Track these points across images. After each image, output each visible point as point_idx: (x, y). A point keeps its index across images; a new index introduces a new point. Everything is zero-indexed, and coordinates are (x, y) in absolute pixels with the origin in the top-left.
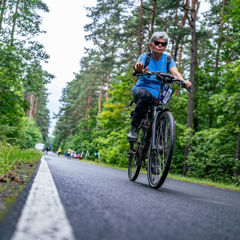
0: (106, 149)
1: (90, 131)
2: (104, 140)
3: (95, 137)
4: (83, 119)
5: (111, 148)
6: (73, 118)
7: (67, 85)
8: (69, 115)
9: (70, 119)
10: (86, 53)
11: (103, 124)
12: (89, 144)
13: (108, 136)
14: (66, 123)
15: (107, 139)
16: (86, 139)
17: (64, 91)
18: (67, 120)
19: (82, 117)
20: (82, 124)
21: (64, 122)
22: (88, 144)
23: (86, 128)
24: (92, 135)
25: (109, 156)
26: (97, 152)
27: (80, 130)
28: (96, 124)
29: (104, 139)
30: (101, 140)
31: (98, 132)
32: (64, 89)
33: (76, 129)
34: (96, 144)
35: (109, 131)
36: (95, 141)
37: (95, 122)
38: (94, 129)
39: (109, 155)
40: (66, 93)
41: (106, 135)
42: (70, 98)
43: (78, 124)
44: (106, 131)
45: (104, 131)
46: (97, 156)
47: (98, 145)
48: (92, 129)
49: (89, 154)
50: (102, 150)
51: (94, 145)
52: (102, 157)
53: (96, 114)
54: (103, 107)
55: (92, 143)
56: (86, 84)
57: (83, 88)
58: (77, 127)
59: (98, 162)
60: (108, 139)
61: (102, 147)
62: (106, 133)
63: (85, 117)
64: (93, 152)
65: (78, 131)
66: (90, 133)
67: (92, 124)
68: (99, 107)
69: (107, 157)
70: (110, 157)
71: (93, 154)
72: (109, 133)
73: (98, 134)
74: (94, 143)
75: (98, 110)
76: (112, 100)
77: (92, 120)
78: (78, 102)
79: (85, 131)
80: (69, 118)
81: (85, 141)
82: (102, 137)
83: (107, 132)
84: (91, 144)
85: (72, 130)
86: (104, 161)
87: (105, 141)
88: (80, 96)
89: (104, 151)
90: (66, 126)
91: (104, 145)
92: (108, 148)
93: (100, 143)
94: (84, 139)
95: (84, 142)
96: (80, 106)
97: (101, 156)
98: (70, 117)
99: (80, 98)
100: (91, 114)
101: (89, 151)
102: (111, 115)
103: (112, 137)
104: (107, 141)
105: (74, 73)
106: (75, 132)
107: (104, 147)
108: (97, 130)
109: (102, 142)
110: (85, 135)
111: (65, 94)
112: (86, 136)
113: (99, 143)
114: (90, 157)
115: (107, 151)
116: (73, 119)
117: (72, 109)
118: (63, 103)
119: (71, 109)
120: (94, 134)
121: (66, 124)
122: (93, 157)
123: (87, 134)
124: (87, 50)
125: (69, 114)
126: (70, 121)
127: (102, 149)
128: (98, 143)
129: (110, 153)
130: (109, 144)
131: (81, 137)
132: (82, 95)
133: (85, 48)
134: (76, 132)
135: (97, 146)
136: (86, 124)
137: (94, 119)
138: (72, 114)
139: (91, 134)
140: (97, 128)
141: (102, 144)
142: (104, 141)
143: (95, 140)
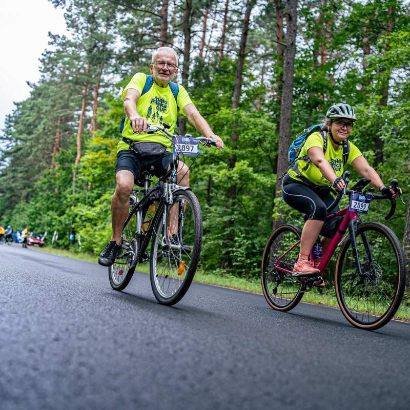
0: (92, 228)
1: (60, 193)
2: (89, 210)
3: (69, 204)
4: (46, 172)
5: (103, 225)
6: (26, 169)
7: (15, 108)
8: (18, 165)
9: (21, 172)
10: (52, 43)
11: (90, 178)
12: (59, 219)
13: (96, 202)
14: (12, 180)
15: (93, 209)
16: (52, 209)
17: (9, 120)
18: (16, 174)
19: (44, 168)
20: (45, 180)
21: (10, 179)
22: (56, 219)
23: (51, 188)
24: (65, 202)
25: (100, 241)
26: (74, 233)
27: (41, 193)
28: (71, 180)
29: (89, 207)
30: (83, 210)
31: (77, 196)
32: (9, 116)
33: (33, 191)
34: (74, 218)
35: (97, 193)
36: (70, 213)
37: (70, 176)
38: (69, 190)
39: (100, 238)
40: (12, 124)
41: (93, 201)
42: (20, 132)
43: (36, 181)
44: (93, 192)
45: (88, 194)
46: (75, 241)
47: (77, 219)
48: (64, 191)
49: (57, 237)
50: (84, 229)
51: (69, 220)
52: (84, 243)
53: (73, 161)
54: (86, 148)
55: (65, 216)
56: (52, 103)
57: (46, 112)
58: (35, 187)
59: (76, 252)
60: (98, 209)
61: (85, 223)
62: (93, 197)
63: (50, 168)
64: (65, 234)
65: (37, 194)
66: (60, 198)
67: (65, 180)
68: (79, 148)
69: (95, 243)
70: (101, 243)
71: (67, 236)
72: (99, 196)
73: (78, 199)
74: (69, 216)
75: (76, 154)
76: (103, 133)
77: (64, 173)
78: (36, 138)
79: (51, 195)
80: (19, 171)
81: (51, 213)
82: (85, 204)
83: (94, 195)
84: (62, 218)
85: (24, 193)
86: (89, 250)
87: (92, 213)
88: (40, 128)
89: (88, 231)
90: (13, 185)
91: (89, 220)
92: (95, 225)
93: (82, 216)
94: (48, 209)
95: (48, 215)
96: (40, 146)
97: (82, 241)
98: (19, 169)
99: (41, 131)
100: (62, 161)
101: (58, 231)
102: (106, 160)
103: (105, 204)
104: (94, 212)
105: (28, 83)
106: (29, 197)
107: (88, 224)
108: (74, 190)
109: (84, 214)
110: (49, 202)
111: (10, 126)
112: (52, 203)
113: (79, 216)
114: (61, 242)
115: (95, 230)
116: (27, 171)
117: (25, 155)
118: (8, 142)
119: (22, 155)
120: (69, 200)
121: (13, 182)
122: (67, 243)
123: (54, 199)
124: (54, 37)
125: (18, 162)
126: (20, 175)
127: (85, 227)
128: (76, 216)
129: (101, 235)
130: (99, 217)
131: (43, 205)
132: (44, 124)
133: (50, 34)
134: (32, 197)
135: (74, 222)
136: (53, 181)
137: (69, 170)
138: (24, 163)
139: (61, 200)
140: (73, 188)
141: (84, 218)
142: (88, 212)
143: (70, 210)
